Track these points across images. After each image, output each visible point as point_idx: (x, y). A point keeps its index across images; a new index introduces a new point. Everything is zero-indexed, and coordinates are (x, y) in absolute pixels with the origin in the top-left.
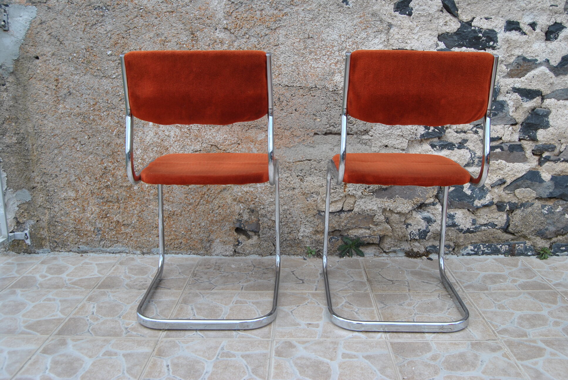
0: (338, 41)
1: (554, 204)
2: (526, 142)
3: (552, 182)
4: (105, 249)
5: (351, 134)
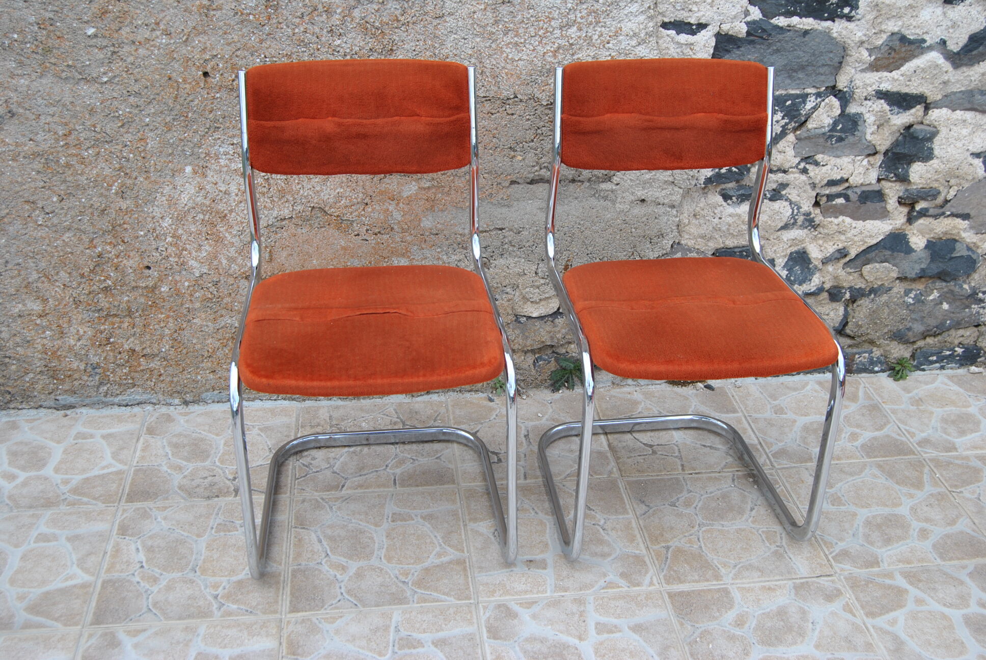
0: (560, 9)
1: (925, 288)
2: (890, 184)
3: (926, 251)
4: (109, 399)
5: (580, 181)
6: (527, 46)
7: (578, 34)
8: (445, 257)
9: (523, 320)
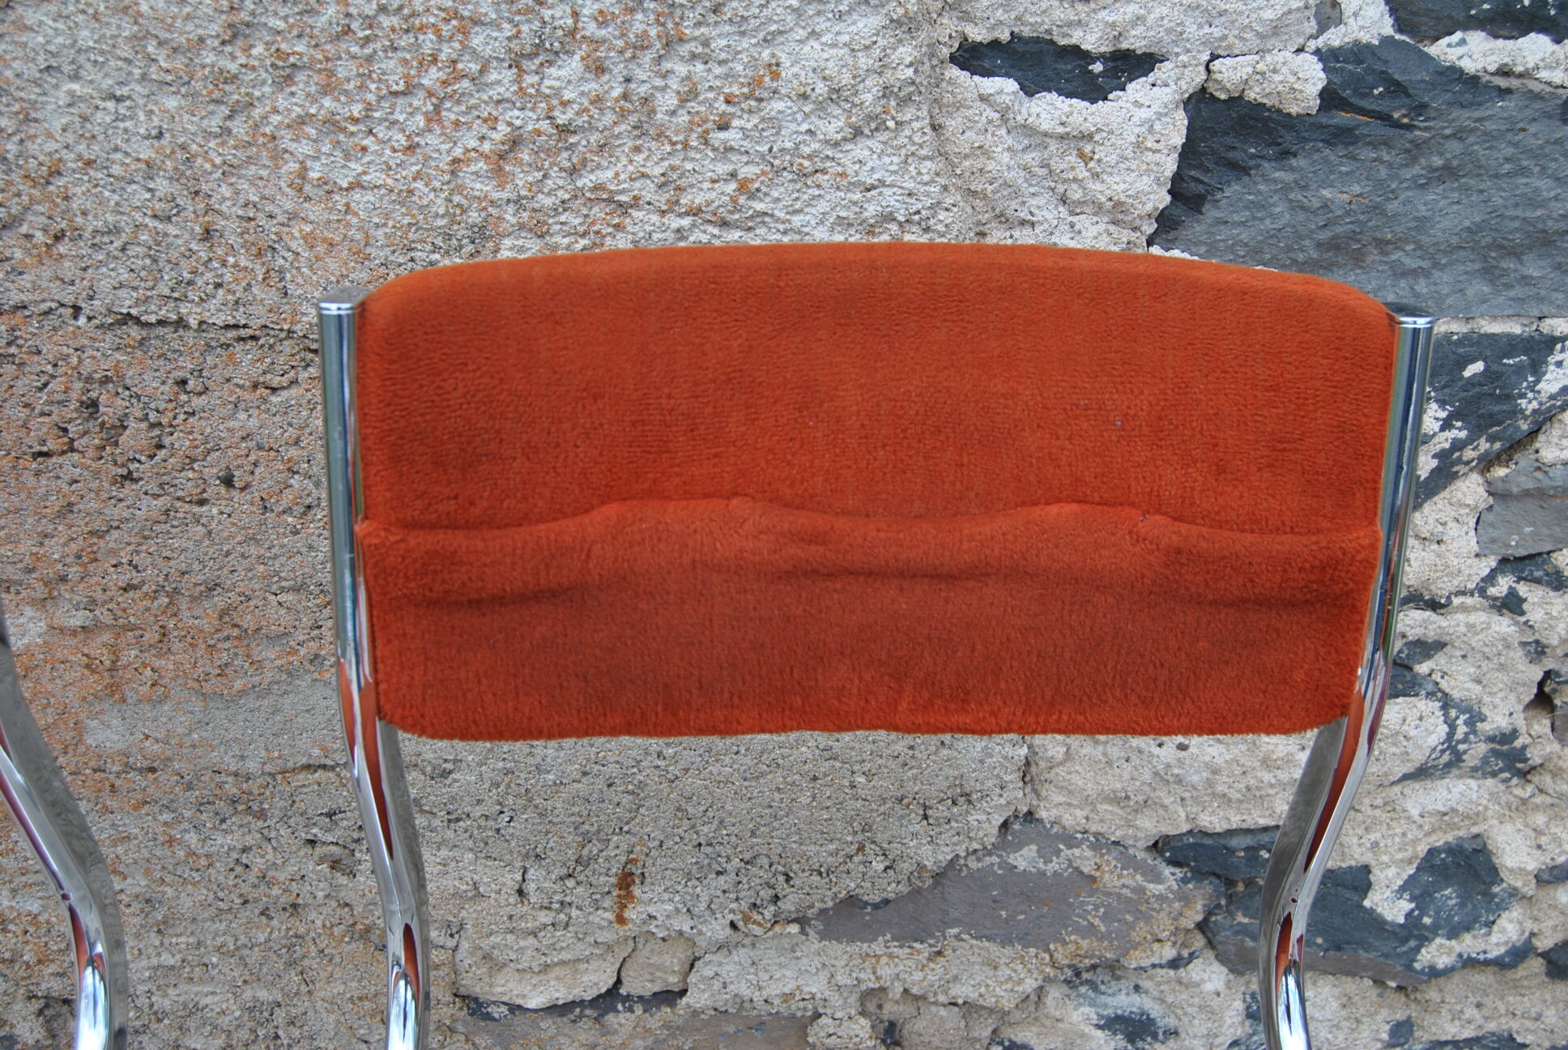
6: (381, 131)
7: (592, 86)
8: (192, 838)
9: (498, 1011)
